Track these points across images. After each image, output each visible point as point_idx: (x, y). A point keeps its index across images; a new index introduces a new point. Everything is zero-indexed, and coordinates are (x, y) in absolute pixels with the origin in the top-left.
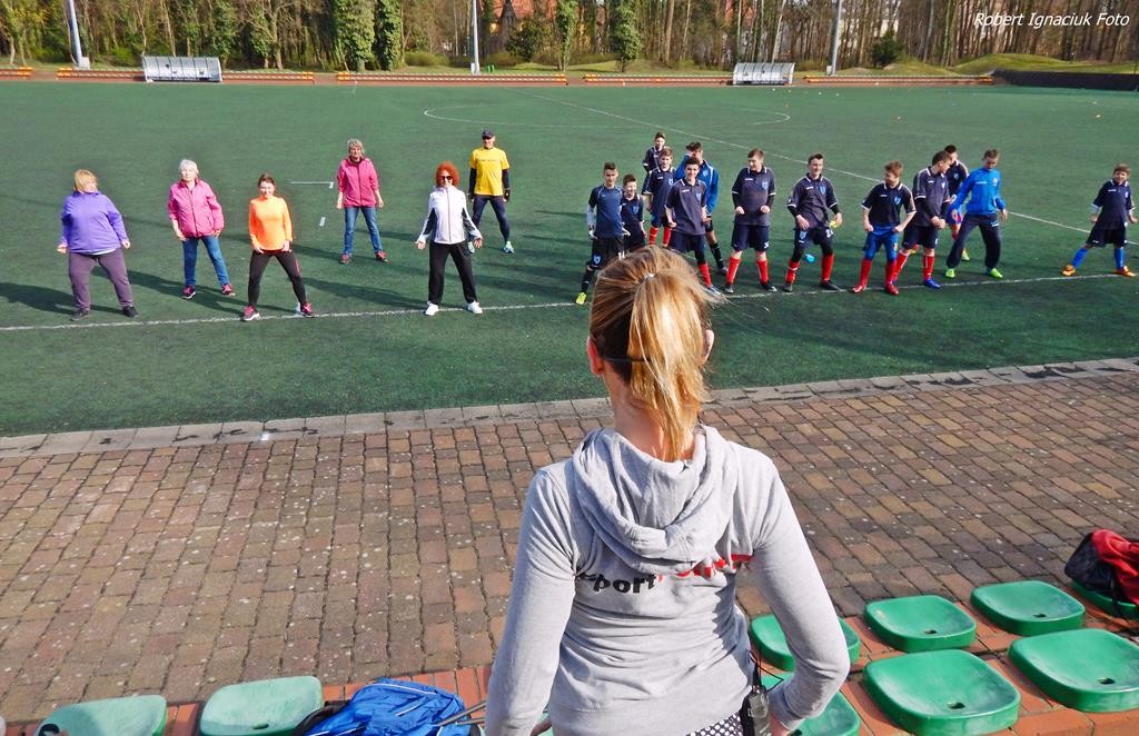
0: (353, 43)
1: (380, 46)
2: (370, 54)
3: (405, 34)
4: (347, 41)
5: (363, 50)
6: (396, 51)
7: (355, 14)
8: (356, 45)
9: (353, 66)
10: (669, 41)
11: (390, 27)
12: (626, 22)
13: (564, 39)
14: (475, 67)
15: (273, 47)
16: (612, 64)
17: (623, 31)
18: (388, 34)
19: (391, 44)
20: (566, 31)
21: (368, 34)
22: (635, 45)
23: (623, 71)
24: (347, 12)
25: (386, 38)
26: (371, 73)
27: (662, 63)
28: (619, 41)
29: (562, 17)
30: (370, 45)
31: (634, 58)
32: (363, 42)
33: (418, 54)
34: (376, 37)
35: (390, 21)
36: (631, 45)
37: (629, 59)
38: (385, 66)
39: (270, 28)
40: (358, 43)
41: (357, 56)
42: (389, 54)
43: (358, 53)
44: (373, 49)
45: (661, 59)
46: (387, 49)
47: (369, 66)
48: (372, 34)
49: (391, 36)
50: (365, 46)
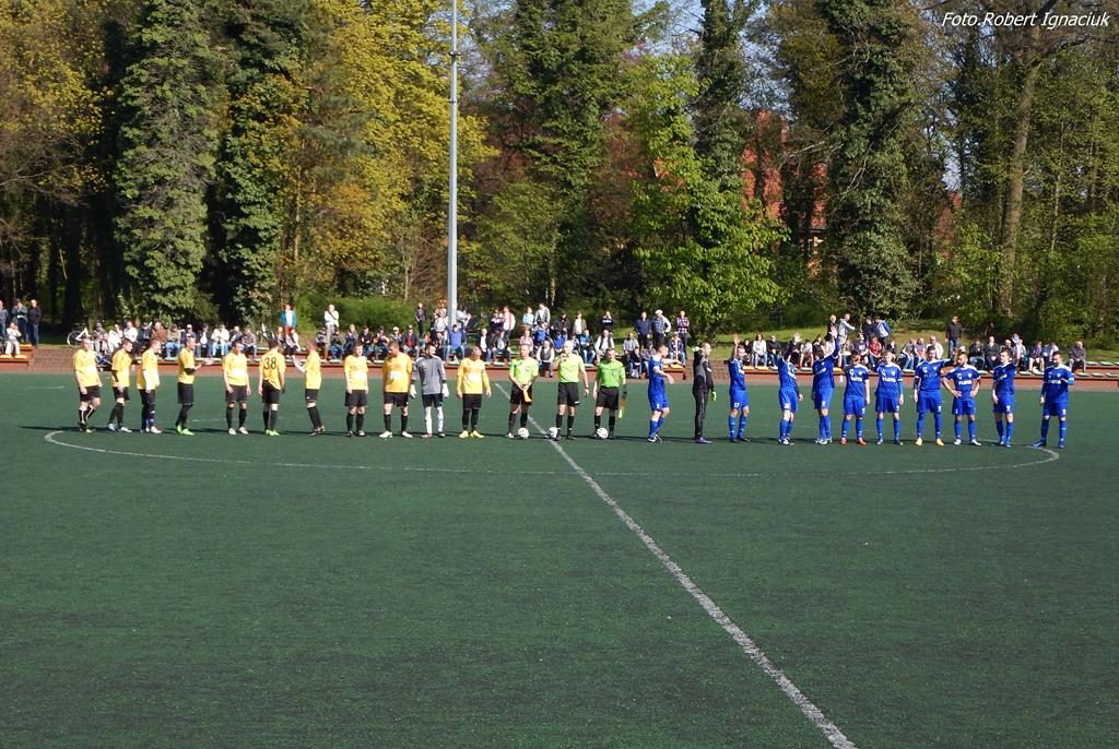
1: (221, 280)
2: (189, 298)
5: (170, 289)
7: (157, 207)
8: (153, 280)
11: (251, 238)
12: (870, 225)
18: (245, 253)
19: (252, 277)
21: (186, 254)
22: (895, 282)
24: (138, 200)
30: (192, 279)
32: (173, 272)
34: (208, 261)
35: (252, 222)
40: (159, 274)
43: (157, 298)
44: (199, 289)
46: (241, 290)
48: (198, 253)
49: (253, 257)
50: (177, 281)
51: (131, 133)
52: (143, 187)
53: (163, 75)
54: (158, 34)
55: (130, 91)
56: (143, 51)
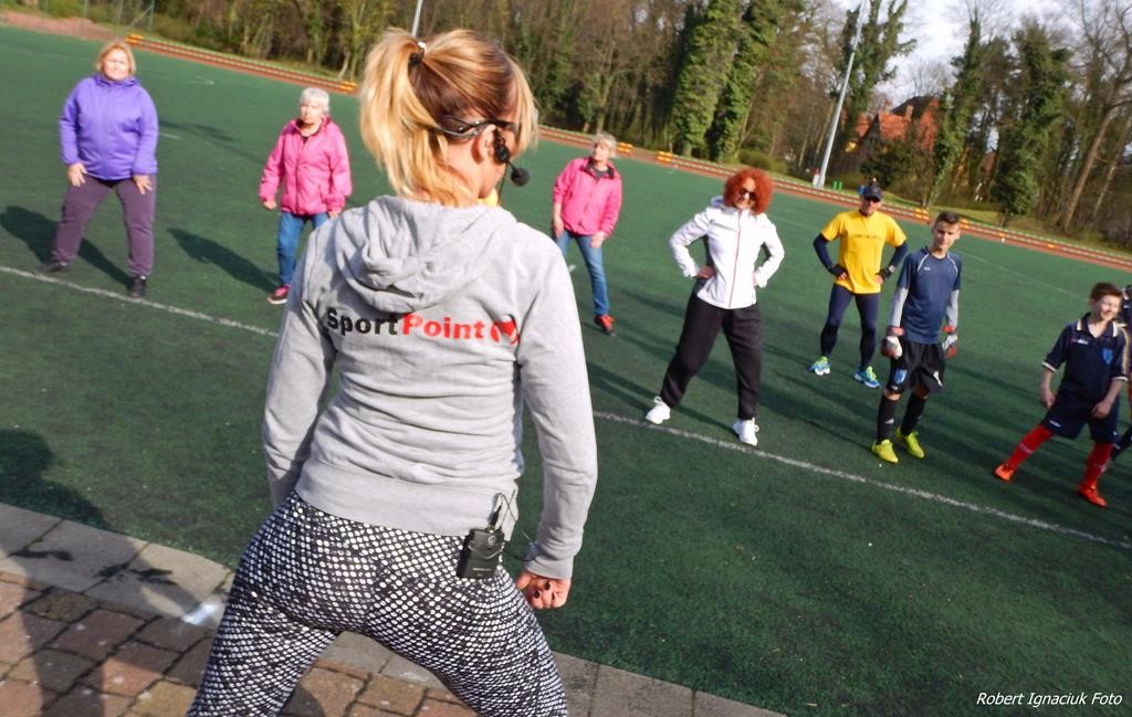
0: (686, 124)
1: (715, 134)
2: (701, 140)
3: (747, 129)
4: (680, 121)
5: (695, 134)
6: (731, 145)
7: (698, 94)
8: (688, 127)
9: (678, 149)
10: (1074, 204)
11: (732, 116)
12: (1023, 169)
13: (938, 172)
14: (819, 180)
15: (597, 111)
16: (992, 215)
17: (1016, 179)
18: (728, 122)
19: (729, 135)
20: (943, 163)
21: (705, 118)
23: (1004, 226)
24: (689, 90)
25: (724, 127)
26: (696, 160)
27: (1059, 229)
28: (1009, 189)
29: (942, 146)
30: (704, 130)
31: (1023, 213)
32: (698, 125)
33: (755, 154)
34: (713, 123)
35: (735, 109)
36: (1023, 197)
37: (1016, 212)
38: (713, 157)
39: (602, 91)
40: (691, 125)
41: (686, 138)
42: (723, 145)
43: (689, 136)
44: (706, 136)
45: (1058, 224)
46: (721, 139)
47: (696, 154)
48: (710, 119)
49: (731, 126)
50: (698, 130)
51: (694, 58)
52: (693, 83)
53: (715, 34)
54: (716, 14)
55: (697, 38)
56: (707, 20)
